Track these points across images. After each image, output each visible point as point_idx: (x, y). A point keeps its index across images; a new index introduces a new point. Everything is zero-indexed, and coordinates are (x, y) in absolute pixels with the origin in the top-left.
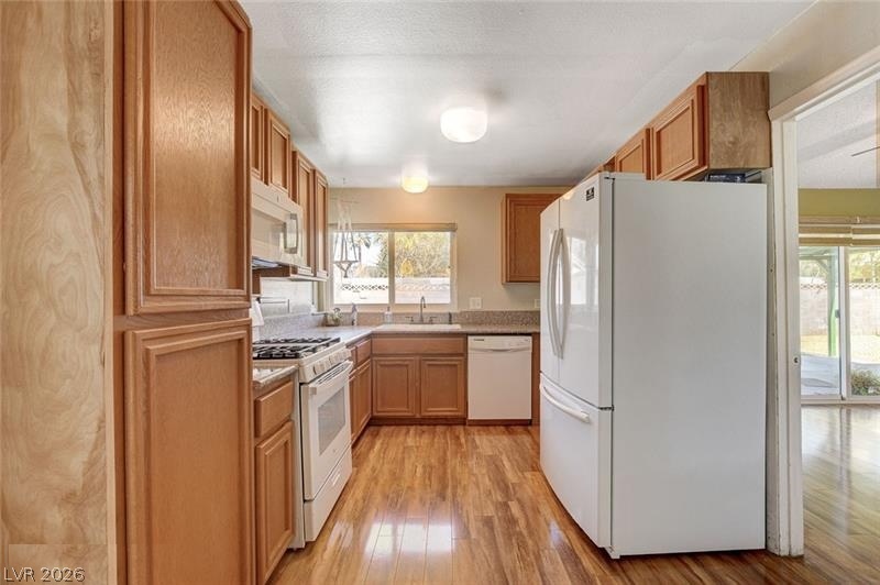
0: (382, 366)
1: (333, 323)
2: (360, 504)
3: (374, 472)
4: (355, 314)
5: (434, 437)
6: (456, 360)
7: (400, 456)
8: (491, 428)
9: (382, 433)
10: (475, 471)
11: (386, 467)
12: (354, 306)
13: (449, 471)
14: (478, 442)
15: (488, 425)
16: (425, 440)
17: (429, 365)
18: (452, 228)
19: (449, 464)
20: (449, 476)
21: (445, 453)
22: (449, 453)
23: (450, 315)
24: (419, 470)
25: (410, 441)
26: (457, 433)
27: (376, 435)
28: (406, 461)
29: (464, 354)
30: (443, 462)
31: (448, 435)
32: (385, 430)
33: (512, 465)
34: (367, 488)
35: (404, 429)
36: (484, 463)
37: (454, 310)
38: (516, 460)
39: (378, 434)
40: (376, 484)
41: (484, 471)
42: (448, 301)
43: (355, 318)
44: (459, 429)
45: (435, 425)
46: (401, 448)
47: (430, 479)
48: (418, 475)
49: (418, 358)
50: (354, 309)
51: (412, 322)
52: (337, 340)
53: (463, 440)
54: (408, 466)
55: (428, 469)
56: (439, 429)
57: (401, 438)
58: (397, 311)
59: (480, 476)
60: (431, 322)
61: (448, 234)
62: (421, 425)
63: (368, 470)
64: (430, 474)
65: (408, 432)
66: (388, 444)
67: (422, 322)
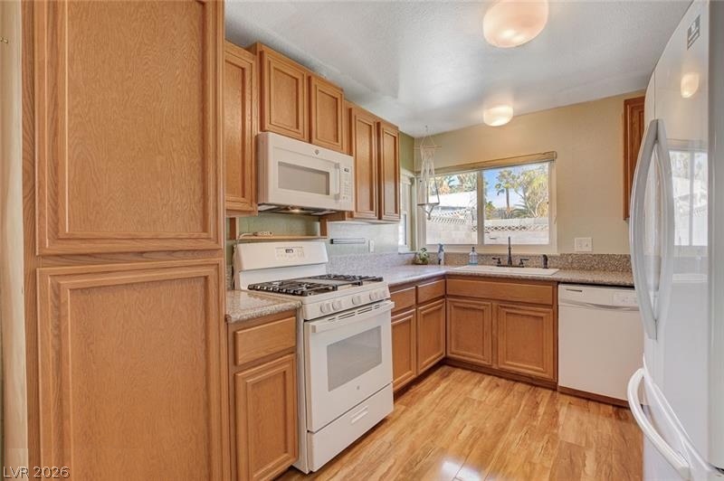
0: (455, 307)
1: (420, 262)
2: (384, 447)
3: (419, 417)
4: (442, 253)
5: (508, 395)
6: (542, 312)
7: (455, 407)
8: (592, 404)
9: (451, 377)
10: (536, 459)
11: (434, 415)
12: (441, 246)
13: (501, 445)
14: (561, 419)
15: (589, 399)
16: (495, 395)
17: (507, 313)
18: (550, 157)
19: (506, 436)
20: (497, 452)
21: (509, 419)
22: (513, 421)
23: (545, 258)
24: (466, 432)
25: (476, 393)
26: (539, 400)
27: (444, 377)
28: (458, 415)
29: (553, 305)
30: (500, 430)
31: (527, 396)
32: (459, 373)
33: (599, 471)
34: (401, 433)
35: (478, 376)
36: (555, 452)
37: (553, 252)
38: (610, 466)
39: (447, 376)
40: (413, 431)
41: (549, 464)
42: (546, 241)
43: (442, 258)
44: (545, 395)
45: (517, 381)
46: (462, 398)
47: (471, 447)
48: (461, 437)
49: (495, 304)
50: (441, 249)
51: (499, 264)
52: (380, 280)
53: (541, 410)
54: (456, 422)
55: (478, 433)
56: (520, 387)
57: (468, 388)
58: (482, 252)
59: (538, 467)
60: (521, 265)
61: (547, 165)
62: (501, 377)
63: (415, 412)
64: (476, 441)
65: (480, 382)
66: (451, 389)
67: (510, 264)
